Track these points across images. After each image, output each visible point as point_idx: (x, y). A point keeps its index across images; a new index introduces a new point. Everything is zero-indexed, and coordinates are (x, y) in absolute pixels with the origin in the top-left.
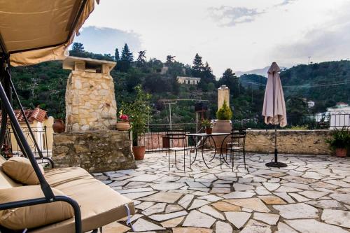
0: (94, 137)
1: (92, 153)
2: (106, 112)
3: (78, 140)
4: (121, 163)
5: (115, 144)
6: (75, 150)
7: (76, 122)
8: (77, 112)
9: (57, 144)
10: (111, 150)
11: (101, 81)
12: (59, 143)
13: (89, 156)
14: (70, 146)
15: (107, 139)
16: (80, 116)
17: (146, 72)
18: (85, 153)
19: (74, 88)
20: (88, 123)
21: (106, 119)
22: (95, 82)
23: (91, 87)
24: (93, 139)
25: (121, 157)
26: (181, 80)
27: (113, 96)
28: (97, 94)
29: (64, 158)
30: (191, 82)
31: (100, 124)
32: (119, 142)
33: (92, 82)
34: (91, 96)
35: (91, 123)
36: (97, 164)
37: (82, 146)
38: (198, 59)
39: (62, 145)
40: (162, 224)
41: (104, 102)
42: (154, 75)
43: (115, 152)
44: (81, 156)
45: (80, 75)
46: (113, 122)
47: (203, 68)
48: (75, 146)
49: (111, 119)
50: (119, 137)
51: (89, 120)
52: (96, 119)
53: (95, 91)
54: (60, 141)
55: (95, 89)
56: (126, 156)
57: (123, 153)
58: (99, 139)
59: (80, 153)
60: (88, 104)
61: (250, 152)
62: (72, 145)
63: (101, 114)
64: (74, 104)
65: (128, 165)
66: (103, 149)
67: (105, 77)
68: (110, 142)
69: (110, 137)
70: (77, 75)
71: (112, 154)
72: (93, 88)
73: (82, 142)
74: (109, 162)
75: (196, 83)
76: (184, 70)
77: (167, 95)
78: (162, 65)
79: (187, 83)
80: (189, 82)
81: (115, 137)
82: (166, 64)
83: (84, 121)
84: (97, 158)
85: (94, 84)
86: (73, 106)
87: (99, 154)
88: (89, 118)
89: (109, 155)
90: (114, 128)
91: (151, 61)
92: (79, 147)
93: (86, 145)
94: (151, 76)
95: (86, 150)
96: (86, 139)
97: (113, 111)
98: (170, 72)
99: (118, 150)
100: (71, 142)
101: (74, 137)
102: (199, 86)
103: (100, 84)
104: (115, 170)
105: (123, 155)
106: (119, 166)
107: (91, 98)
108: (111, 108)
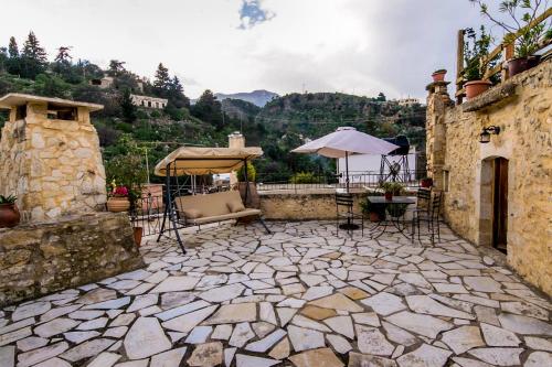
0: (74, 228)
1: (73, 253)
2: (89, 184)
3: (47, 235)
4: (122, 262)
5: (109, 235)
6: (42, 254)
7: (37, 205)
8: (38, 188)
9: (7, 247)
10: (104, 244)
11: (78, 134)
12: (12, 246)
13: (68, 260)
14: (34, 248)
15: (97, 229)
16: (45, 193)
17: (73, 83)
18: (61, 256)
19: (31, 148)
20: (59, 204)
21: (89, 194)
22: (68, 137)
23: (62, 144)
24: (72, 231)
25: (121, 254)
26: (137, 100)
27: (98, 158)
28: (72, 156)
29: (25, 270)
30: (153, 104)
31: (79, 204)
32: (117, 230)
33: (62, 137)
34: (62, 160)
35: (64, 205)
36: (82, 270)
37: (54, 244)
38: (162, 72)
39: (18, 248)
40: (270, 354)
41: (84, 168)
42: (89, 89)
43: (111, 247)
44: (55, 262)
45: (40, 125)
46: (102, 199)
47: (171, 85)
48: (42, 247)
49: (98, 194)
50: (114, 222)
51: (60, 199)
52: (72, 197)
53: (69, 151)
54: (13, 242)
55: (68, 147)
56: (129, 250)
57: (124, 246)
58: (83, 229)
59: (52, 257)
60: (56, 174)
61: (280, 220)
62: (37, 245)
63: (80, 189)
64: (33, 174)
65: (133, 263)
66: (91, 245)
67: (83, 127)
68: (101, 232)
69: (101, 223)
70: (36, 125)
71: (106, 250)
72: (64, 147)
73: (55, 238)
74: (102, 264)
75: (161, 107)
76: (140, 85)
77: (114, 123)
78: (101, 74)
79: (146, 105)
80: (150, 104)
81: (109, 223)
82: (110, 74)
83: (51, 202)
84: (81, 260)
85: (65, 140)
86: (31, 179)
87: (84, 254)
88: (61, 196)
89: (102, 253)
90: (104, 208)
91: (81, 64)
92: (50, 247)
93: (62, 242)
94: (82, 90)
95: (63, 250)
96: (60, 232)
97: (100, 182)
98: (116, 85)
99: (115, 243)
100: (33, 241)
101: (40, 232)
102: (166, 110)
103: (75, 139)
104: (113, 275)
105: (123, 249)
106: (119, 268)
107: (62, 161)
108: (97, 176)
